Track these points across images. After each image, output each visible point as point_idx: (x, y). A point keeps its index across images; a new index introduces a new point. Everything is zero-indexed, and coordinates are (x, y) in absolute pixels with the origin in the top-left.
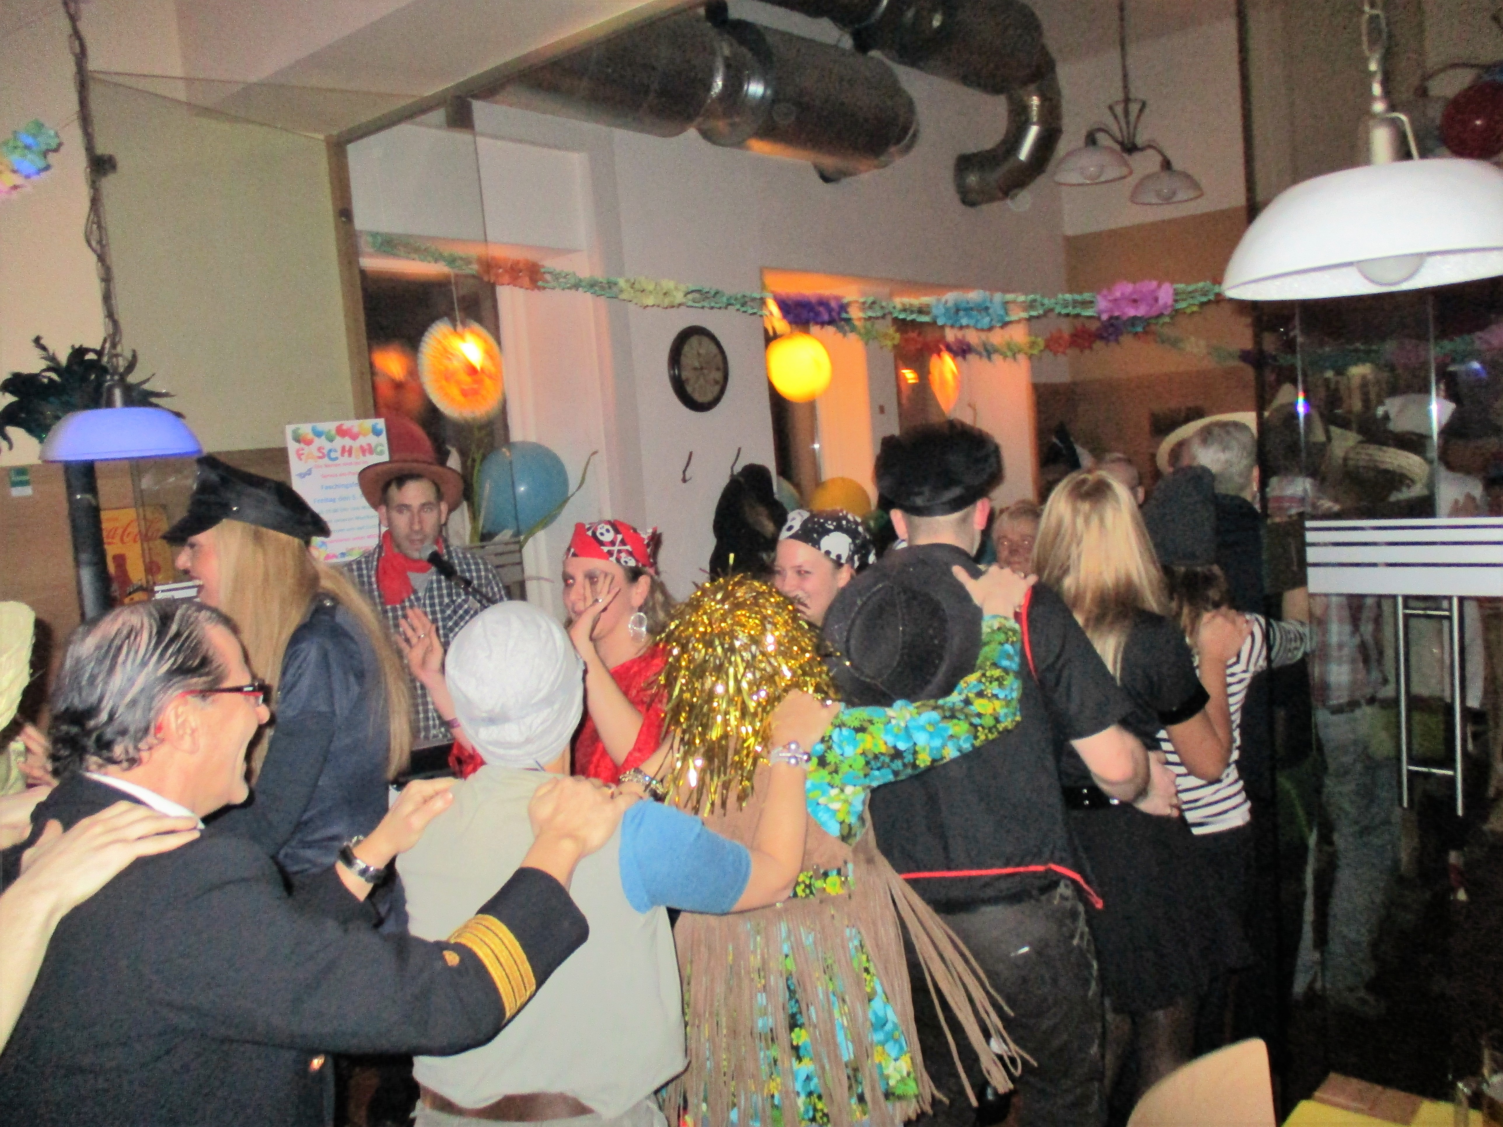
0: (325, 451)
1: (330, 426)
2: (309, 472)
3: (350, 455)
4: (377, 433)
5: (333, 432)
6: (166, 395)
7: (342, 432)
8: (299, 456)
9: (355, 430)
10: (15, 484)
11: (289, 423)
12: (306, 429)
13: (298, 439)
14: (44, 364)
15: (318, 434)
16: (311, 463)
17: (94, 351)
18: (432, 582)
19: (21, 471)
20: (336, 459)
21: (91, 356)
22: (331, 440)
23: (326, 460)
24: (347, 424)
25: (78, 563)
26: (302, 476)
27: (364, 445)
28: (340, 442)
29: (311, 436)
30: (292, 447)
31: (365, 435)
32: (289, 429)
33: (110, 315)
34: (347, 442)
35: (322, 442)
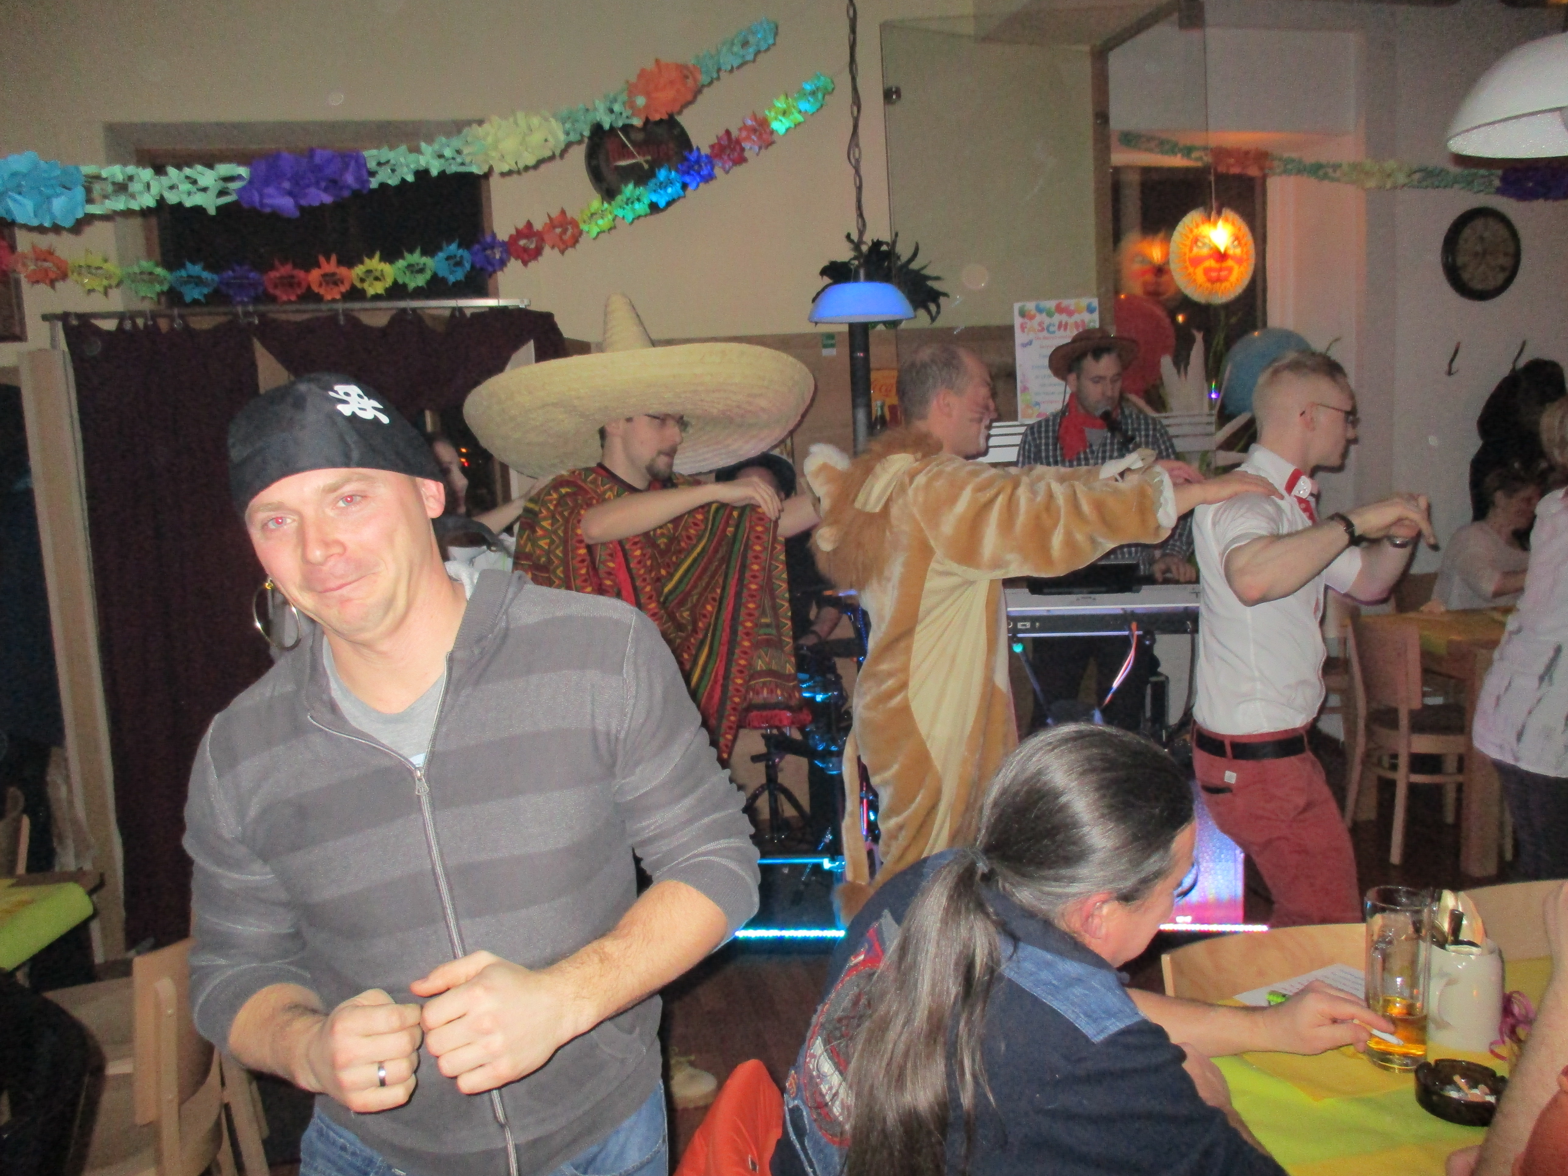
0: (1045, 326)
1: (1051, 304)
2: (1030, 343)
3: (1065, 329)
4: (1090, 310)
5: (1053, 309)
6: (937, 278)
7: (1060, 309)
8: (1023, 328)
9: (1072, 308)
10: (825, 346)
11: (1018, 301)
12: (1030, 306)
13: (1023, 314)
14: (852, 254)
15: (1040, 310)
16: (1032, 336)
17: (887, 244)
18: (1106, 438)
19: (831, 336)
20: (1054, 332)
21: (884, 248)
22: (1050, 315)
23: (1045, 333)
24: (1065, 303)
25: (854, 406)
26: (1024, 345)
27: (1079, 321)
28: (1057, 318)
29: (1033, 312)
30: (1018, 321)
31: (1080, 312)
32: (1017, 306)
33: (861, 215)
34: (1064, 318)
35: (1039, 318)
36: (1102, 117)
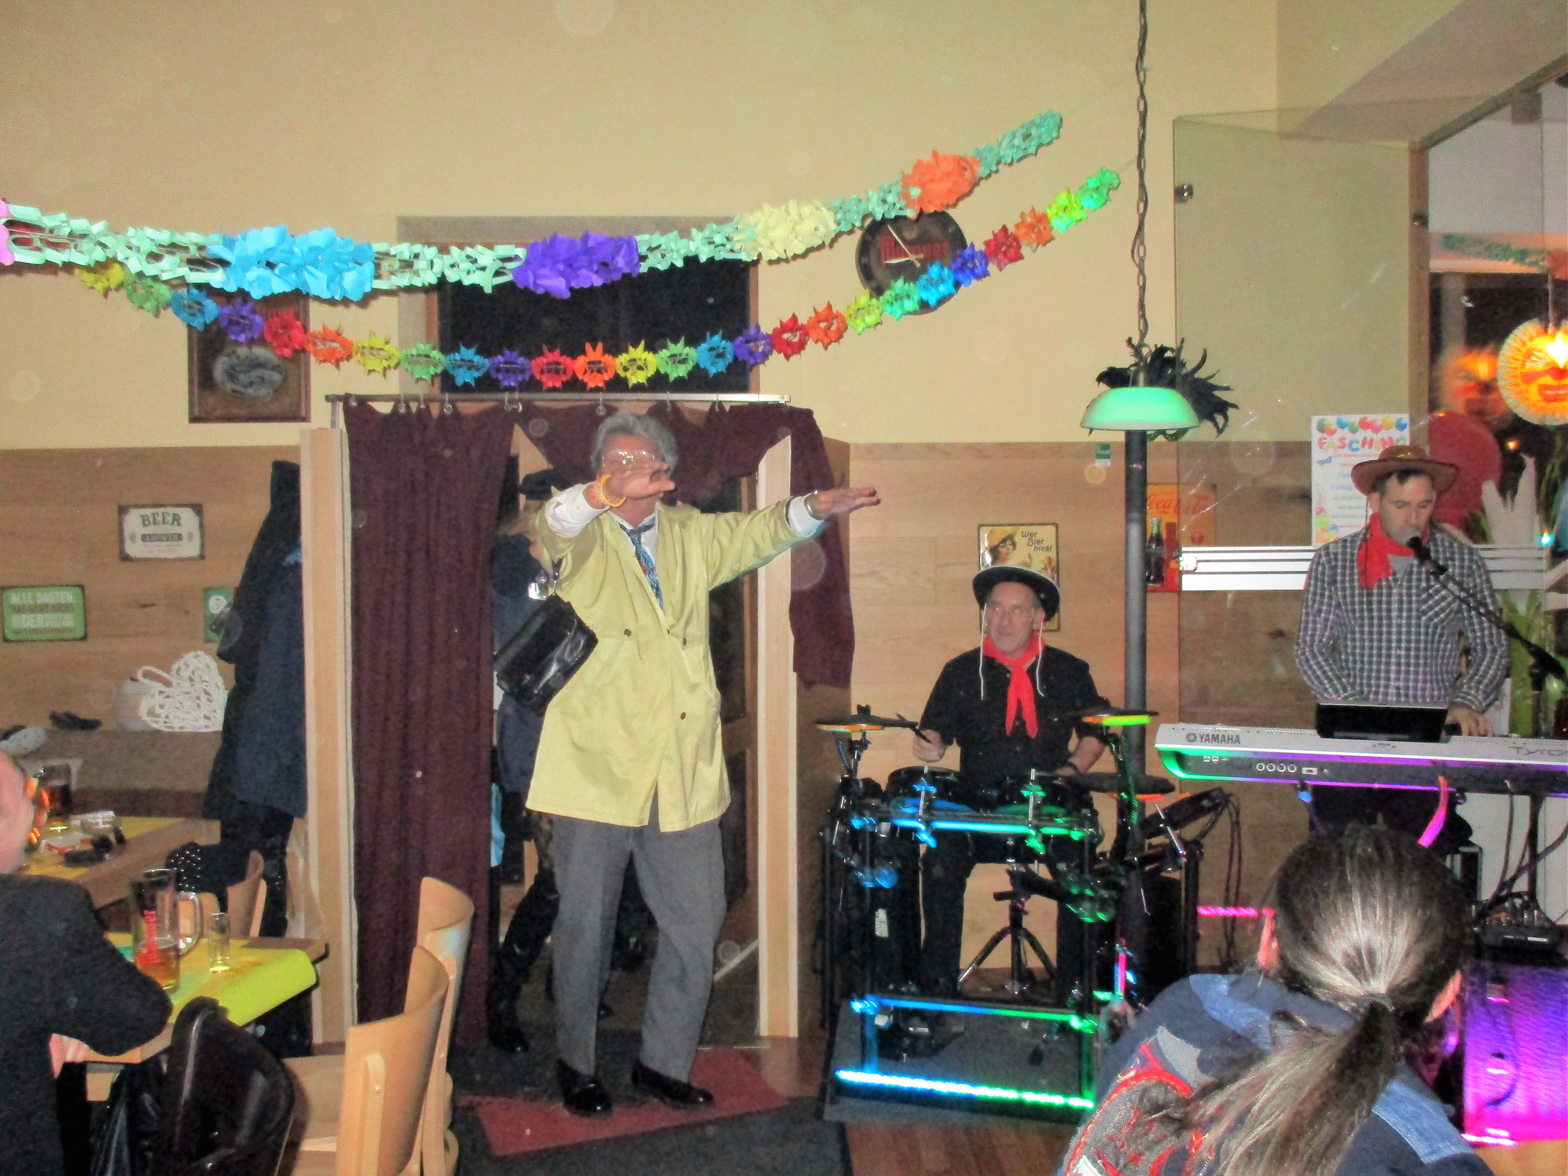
0: (1347, 442)
1: (1355, 419)
2: (1329, 460)
3: (1370, 446)
4: (1400, 427)
5: (1357, 424)
6: (1227, 389)
7: (1364, 425)
8: (1321, 444)
9: (1379, 423)
10: (1100, 457)
11: (1316, 414)
12: (1331, 420)
13: (1322, 428)
14: (1133, 360)
15: (1342, 425)
16: (1331, 452)
17: (1172, 350)
18: (1412, 566)
19: (1106, 446)
20: (1357, 449)
21: (1168, 354)
22: (1354, 431)
23: (1347, 451)
24: (1370, 417)
25: (1128, 520)
26: (1322, 463)
27: (1386, 438)
28: (1361, 434)
29: (1334, 426)
30: (1315, 436)
31: (1387, 429)
32: (1315, 420)
33: (1143, 316)
34: (1369, 434)
35: (1340, 433)
36: (1421, 218)
